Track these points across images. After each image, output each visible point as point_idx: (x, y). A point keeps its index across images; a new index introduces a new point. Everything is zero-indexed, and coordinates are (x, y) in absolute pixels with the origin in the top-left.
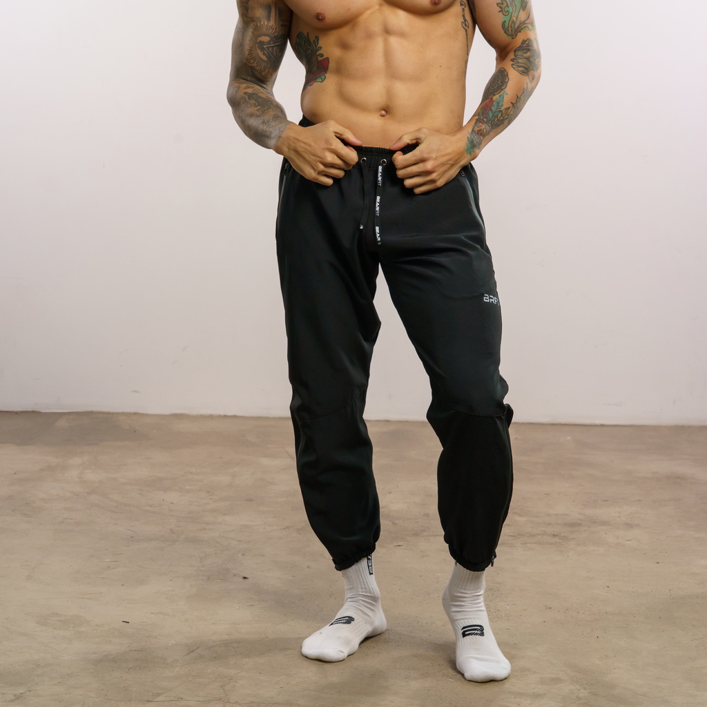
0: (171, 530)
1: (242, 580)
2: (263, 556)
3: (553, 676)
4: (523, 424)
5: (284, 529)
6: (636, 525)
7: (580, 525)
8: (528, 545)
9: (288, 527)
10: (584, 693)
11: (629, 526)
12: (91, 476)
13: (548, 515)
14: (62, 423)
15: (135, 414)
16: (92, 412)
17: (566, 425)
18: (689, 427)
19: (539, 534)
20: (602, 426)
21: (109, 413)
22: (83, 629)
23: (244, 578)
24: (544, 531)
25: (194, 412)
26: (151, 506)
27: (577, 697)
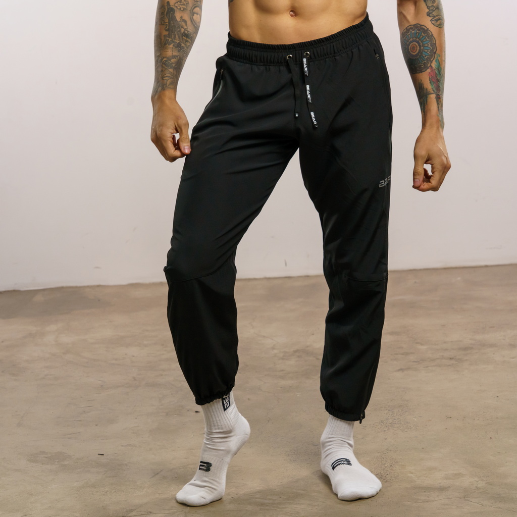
0: (134, 378)
1: (195, 413)
3: (455, 472)
4: (420, 270)
7: (472, 348)
8: (430, 368)
10: (481, 484)
11: (513, 346)
12: (66, 339)
13: (445, 343)
14: (39, 298)
15: (99, 286)
16: (62, 288)
19: (438, 359)
20: (486, 266)
21: (76, 287)
22: (66, 463)
23: (197, 412)
24: (443, 356)
25: (147, 281)
26: (116, 360)
27: (477, 487)
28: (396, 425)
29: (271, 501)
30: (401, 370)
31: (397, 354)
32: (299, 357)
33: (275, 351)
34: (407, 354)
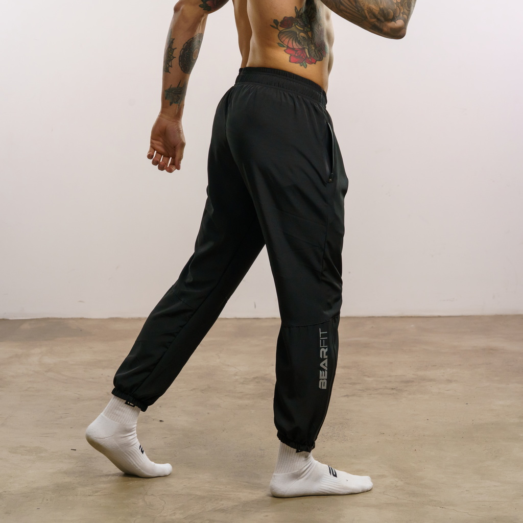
1: (159, 422)
2: (175, 407)
3: (379, 474)
4: (379, 317)
5: (192, 390)
6: (455, 381)
7: (413, 381)
8: (372, 395)
9: (194, 389)
10: (400, 483)
11: (449, 381)
12: (49, 360)
13: (390, 376)
14: (26, 326)
15: (81, 319)
16: (48, 319)
17: (411, 317)
18: (506, 316)
19: (381, 388)
20: (439, 317)
21: (61, 319)
22: (42, 455)
23: (161, 421)
24: (385, 386)
25: (127, 316)
26: (93, 379)
27: (395, 485)
28: (334, 438)
29: (218, 490)
30: (347, 396)
31: (345, 384)
32: (257, 382)
33: (237, 377)
34: (354, 384)
